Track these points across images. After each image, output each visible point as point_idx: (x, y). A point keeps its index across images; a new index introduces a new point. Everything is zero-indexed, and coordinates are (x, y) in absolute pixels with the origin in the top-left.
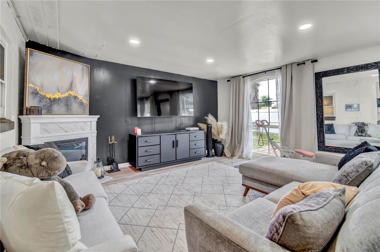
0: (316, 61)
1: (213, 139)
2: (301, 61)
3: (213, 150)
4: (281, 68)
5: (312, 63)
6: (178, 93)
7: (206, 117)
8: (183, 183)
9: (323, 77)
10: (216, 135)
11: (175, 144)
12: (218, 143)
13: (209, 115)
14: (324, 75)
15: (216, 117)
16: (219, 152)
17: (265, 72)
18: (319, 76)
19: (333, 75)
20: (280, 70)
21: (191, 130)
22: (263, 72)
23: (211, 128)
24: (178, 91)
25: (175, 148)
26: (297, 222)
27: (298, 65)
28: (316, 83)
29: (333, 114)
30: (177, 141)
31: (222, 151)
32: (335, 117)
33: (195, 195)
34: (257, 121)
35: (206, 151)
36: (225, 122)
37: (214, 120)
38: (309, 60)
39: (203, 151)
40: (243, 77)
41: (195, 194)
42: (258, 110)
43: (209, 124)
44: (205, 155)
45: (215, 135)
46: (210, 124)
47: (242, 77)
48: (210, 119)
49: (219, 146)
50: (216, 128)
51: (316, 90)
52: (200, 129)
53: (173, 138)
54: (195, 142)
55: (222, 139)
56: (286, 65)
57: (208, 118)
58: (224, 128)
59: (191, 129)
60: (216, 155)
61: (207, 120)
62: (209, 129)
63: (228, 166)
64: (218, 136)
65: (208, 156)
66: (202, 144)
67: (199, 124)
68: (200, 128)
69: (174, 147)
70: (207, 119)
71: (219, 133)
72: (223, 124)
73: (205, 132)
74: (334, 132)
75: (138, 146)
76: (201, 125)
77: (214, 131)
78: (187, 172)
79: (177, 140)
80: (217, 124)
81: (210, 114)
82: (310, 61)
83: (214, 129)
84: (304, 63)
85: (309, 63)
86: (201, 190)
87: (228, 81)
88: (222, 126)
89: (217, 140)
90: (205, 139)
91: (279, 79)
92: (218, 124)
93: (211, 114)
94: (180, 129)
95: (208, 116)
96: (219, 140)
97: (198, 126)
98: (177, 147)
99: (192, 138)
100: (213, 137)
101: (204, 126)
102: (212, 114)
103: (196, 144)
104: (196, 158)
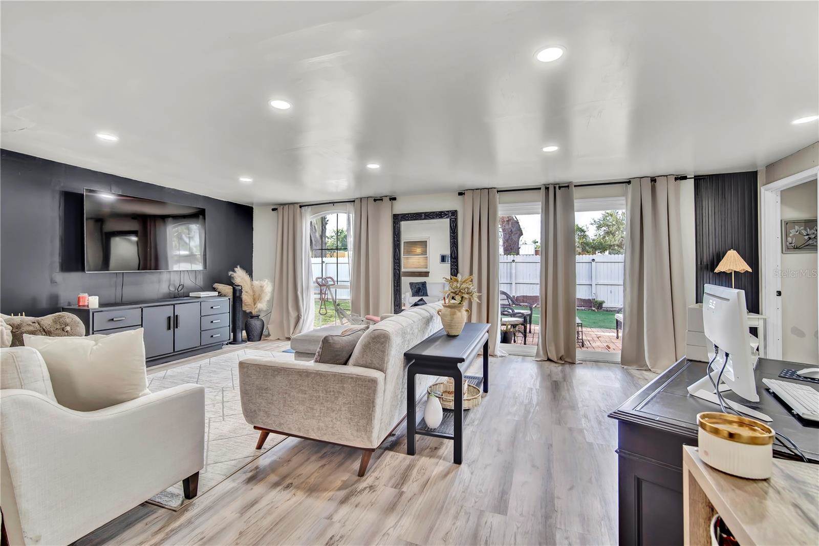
0: (394, 199)
1: (245, 312)
2: (378, 195)
3: (244, 332)
4: (354, 201)
5: (390, 200)
6: (165, 222)
7: (230, 273)
8: (197, 381)
9: (401, 221)
10: (250, 303)
11: (173, 322)
12: (252, 317)
13: (236, 269)
14: (402, 219)
15: (250, 272)
16: (256, 333)
17: (333, 203)
18: (398, 219)
19: (412, 220)
20: (352, 203)
21: (201, 296)
22: (330, 203)
23: (241, 291)
24: (164, 218)
25: (172, 329)
26: (329, 341)
27: (375, 200)
28: (394, 227)
29: (427, 268)
30: (176, 318)
31: (260, 330)
32: (429, 272)
33: (223, 391)
34: (319, 278)
35: (232, 334)
36: (267, 280)
37: (247, 277)
38: (386, 196)
39: (226, 333)
40: (301, 207)
41: (224, 389)
42: (321, 258)
43: (236, 286)
44: (230, 340)
45: (247, 304)
46: (239, 284)
47: (298, 206)
48: (239, 276)
49: (255, 323)
50: (251, 292)
51: (394, 237)
52: (220, 295)
53: (168, 311)
54: (211, 319)
55: (260, 311)
56: (361, 198)
57: (235, 275)
58: (265, 291)
59: (203, 294)
60: (250, 338)
61: (233, 278)
62: (238, 295)
63: (273, 353)
64: (255, 305)
65: (235, 341)
66: (225, 320)
67: (216, 285)
68: (219, 293)
69: (170, 329)
70: (232, 276)
71: (255, 301)
72: (265, 284)
73: (229, 299)
74: (427, 293)
75: (95, 330)
76: (221, 287)
77: (246, 297)
78: (200, 368)
79: (177, 316)
80: (252, 285)
81: (238, 267)
82: (388, 198)
83: (246, 293)
84: (382, 200)
85: (386, 200)
86: (231, 384)
87: (273, 210)
88: (261, 287)
89: (251, 313)
90: (229, 312)
91: (351, 215)
92: (254, 284)
93: (240, 267)
94: (179, 295)
95: (234, 271)
96: (254, 312)
97: (214, 290)
98: (177, 327)
99: (206, 310)
100: (244, 308)
101: (227, 289)
102: (243, 267)
103: (214, 322)
104: (212, 347)
